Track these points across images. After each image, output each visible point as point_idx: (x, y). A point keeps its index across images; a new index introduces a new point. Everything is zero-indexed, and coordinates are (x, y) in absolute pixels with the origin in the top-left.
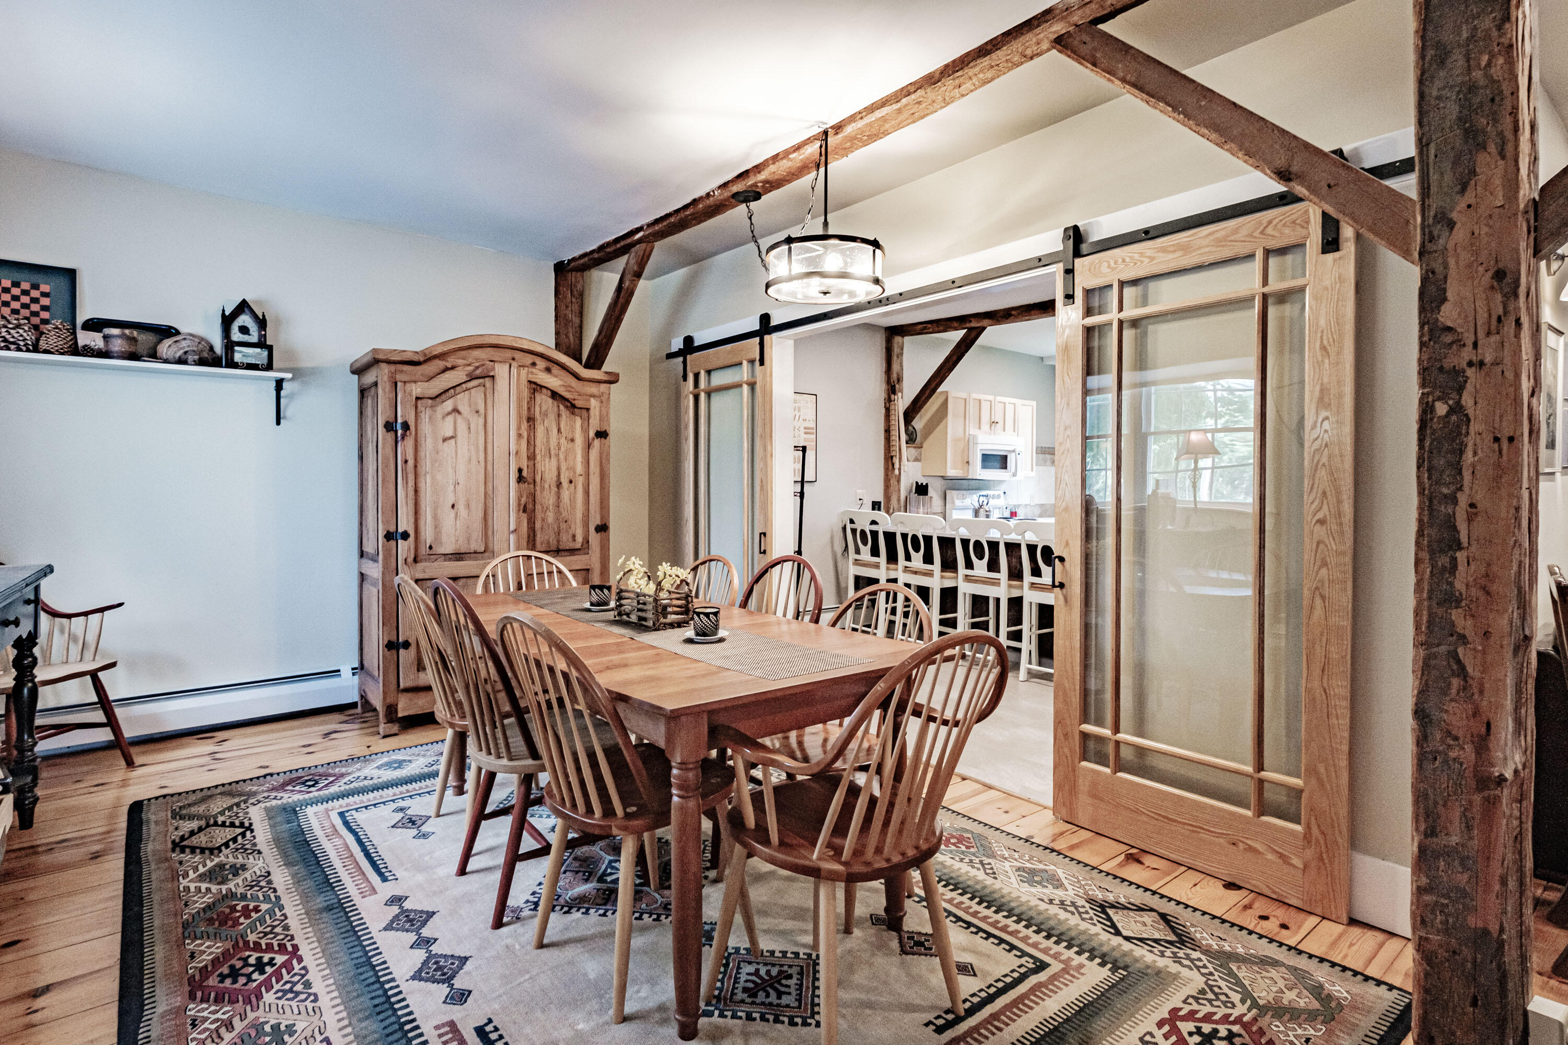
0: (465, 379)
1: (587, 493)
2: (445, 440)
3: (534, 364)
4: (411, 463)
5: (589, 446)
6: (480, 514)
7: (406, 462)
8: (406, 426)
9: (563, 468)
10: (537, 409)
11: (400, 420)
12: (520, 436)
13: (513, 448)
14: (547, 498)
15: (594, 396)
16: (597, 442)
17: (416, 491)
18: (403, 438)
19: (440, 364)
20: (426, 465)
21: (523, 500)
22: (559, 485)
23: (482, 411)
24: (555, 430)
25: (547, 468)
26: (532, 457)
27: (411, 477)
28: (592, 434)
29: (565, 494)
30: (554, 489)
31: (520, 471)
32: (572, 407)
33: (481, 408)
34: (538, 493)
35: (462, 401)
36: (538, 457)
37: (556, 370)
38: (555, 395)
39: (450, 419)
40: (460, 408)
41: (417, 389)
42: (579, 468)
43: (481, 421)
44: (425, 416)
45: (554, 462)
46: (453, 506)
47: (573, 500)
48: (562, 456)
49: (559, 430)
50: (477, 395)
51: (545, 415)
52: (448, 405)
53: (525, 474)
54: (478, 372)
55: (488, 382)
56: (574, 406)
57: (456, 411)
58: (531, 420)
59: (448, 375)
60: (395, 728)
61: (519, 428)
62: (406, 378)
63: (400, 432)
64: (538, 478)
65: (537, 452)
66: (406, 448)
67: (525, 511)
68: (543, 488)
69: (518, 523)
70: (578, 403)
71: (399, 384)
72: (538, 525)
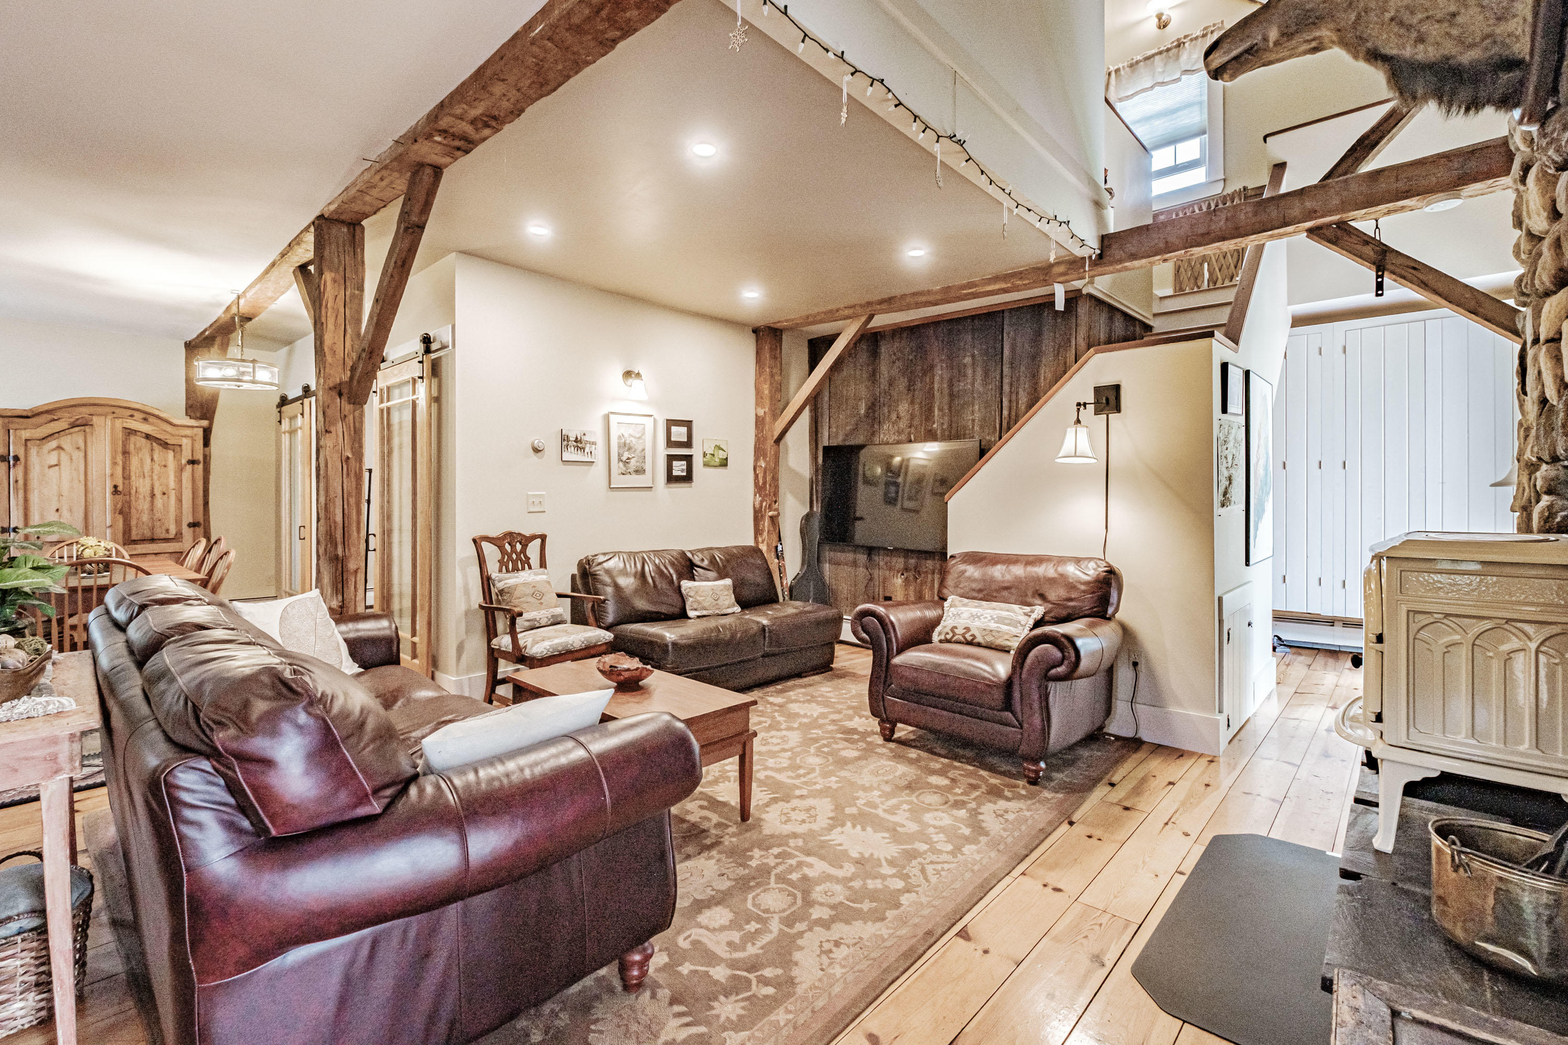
0: (67, 427)
1: (180, 500)
2: (50, 467)
3: (132, 416)
4: (21, 482)
5: (181, 469)
6: (82, 515)
7: (17, 481)
8: (16, 458)
9: (157, 484)
10: (132, 446)
11: (12, 454)
12: (114, 464)
13: (108, 472)
14: (142, 504)
15: (185, 436)
16: (189, 467)
17: (26, 500)
18: (14, 465)
19: (50, 417)
20: (34, 483)
21: (119, 506)
22: (153, 495)
23: (83, 447)
24: (148, 460)
25: (141, 486)
26: (126, 477)
27: (21, 493)
28: (184, 461)
29: (159, 502)
30: (148, 499)
31: (115, 487)
32: (165, 445)
33: (82, 445)
34: (133, 502)
35: (66, 442)
36: (133, 478)
37: (151, 419)
38: (148, 437)
39: (55, 453)
40: (64, 446)
41: (25, 434)
42: (172, 484)
43: (82, 454)
44: (33, 451)
45: (148, 482)
46: (57, 510)
47: (166, 506)
48: (155, 477)
49: (152, 460)
50: (77, 437)
51: (139, 450)
52: (53, 444)
53: (120, 489)
54: (78, 422)
55: (88, 429)
56: (167, 444)
57: (59, 448)
58: (126, 453)
59: (52, 424)
61: (114, 458)
62: (17, 426)
63: (12, 462)
64: (133, 492)
65: (132, 474)
66: (17, 473)
67: (121, 512)
68: (137, 499)
69: (114, 520)
70: (169, 442)
71: (11, 431)
72: (133, 523)
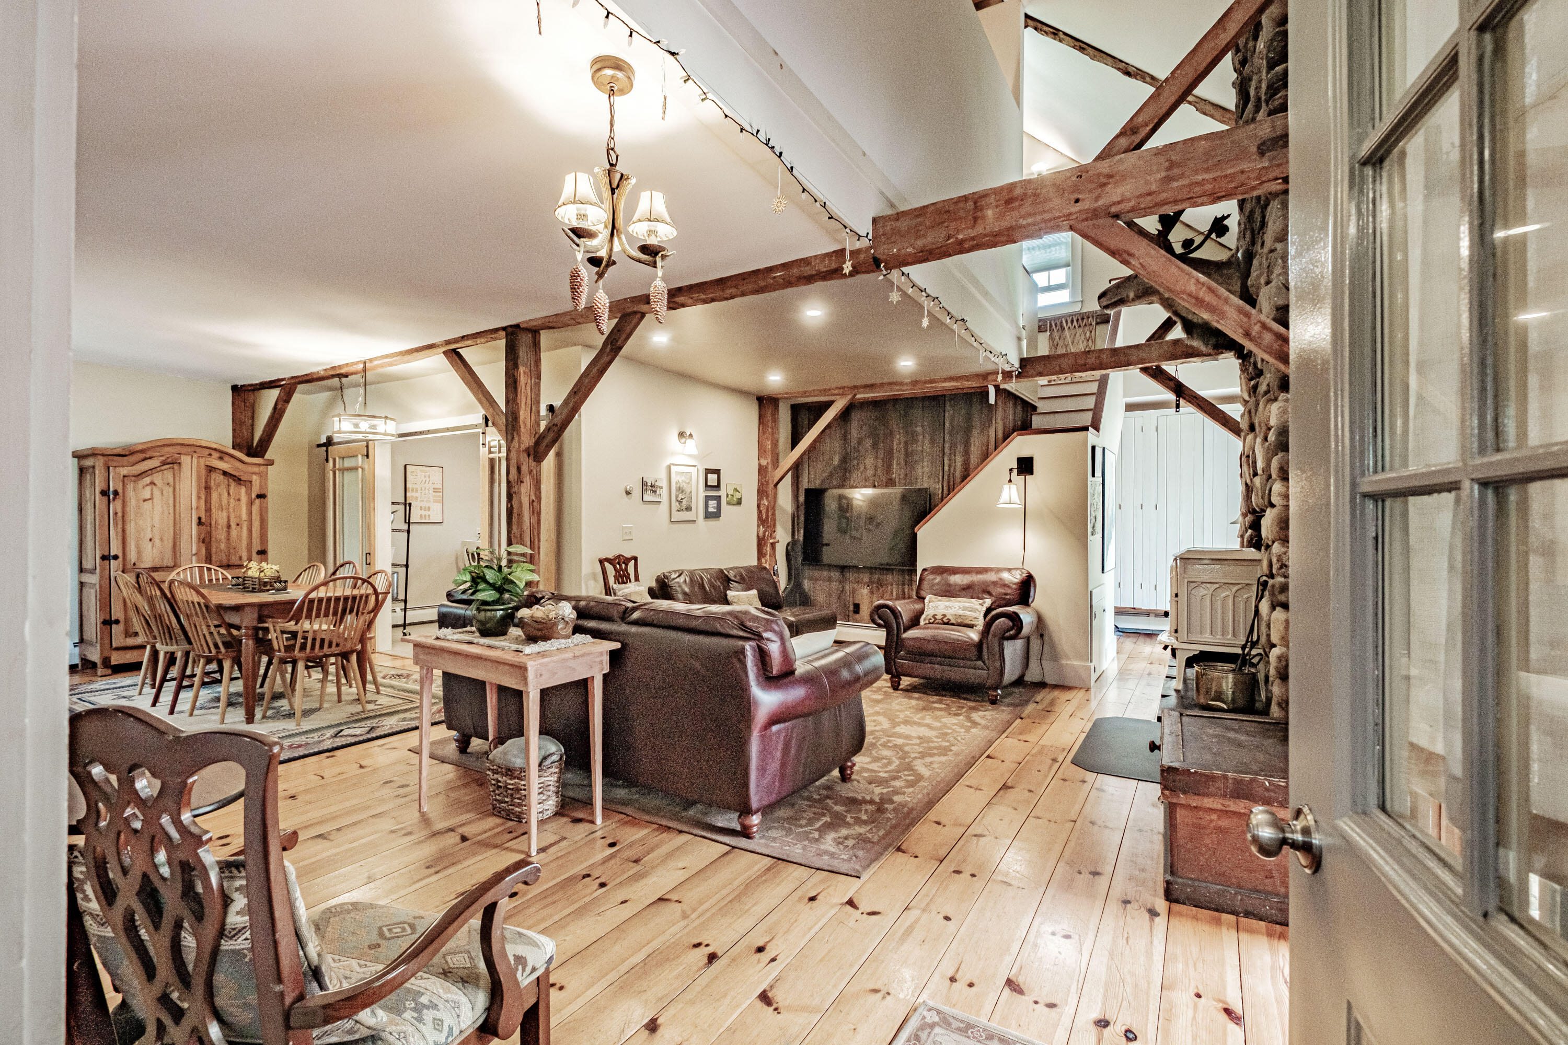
0: (159, 464)
1: (250, 531)
2: (145, 500)
3: (210, 455)
4: (120, 514)
5: (251, 503)
6: (171, 544)
7: (116, 513)
8: (116, 493)
9: (232, 516)
10: (212, 481)
11: (111, 489)
12: (199, 498)
13: (194, 505)
14: (220, 534)
15: (255, 474)
16: (258, 501)
17: (124, 531)
18: (114, 499)
19: (142, 456)
20: (131, 515)
21: (203, 536)
22: (229, 526)
23: (172, 483)
24: (226, 494)
25: (220, 517)
26: (208, 510)
27: (120, 523)
28: (254, 496)
29: (234, 533)
30: (225, 529)
31: (200, 519)
32: (238, 480)
33: (171, 481)
34: (213, 531)
35: (157, 478)
36: (214, 511)
37: (227, 458)
38: (225, 473)
39: (148, 488)
40: (156, 482)
41: (124, 471)
42: (244, 516)
43: (171, 490)
44: (130, 487)
45: (225, 514)
46: (151, 540)
47: (239, 537)
48: (231, 510)
49: (229, 494)
50: (169, 475)
51: (218, 485)
52: (147, 480)
53: (203, 520)
54: (169, 460)
55: (176, 466)
56: (240, 480)
57: (153, 483)
58: (208, 488)
59: (146, 462)
60: (109, 671)
61: (199, 493)
62: (115, 464)
63: (111, 497)
64: (213, 523)
65: (213, 507)
66: (116, 506)
67: (203, 542)
68: (217, 529)
69: (199, 549)
70: (243, 478)
71: (111, 468)
72: (214, 550)
